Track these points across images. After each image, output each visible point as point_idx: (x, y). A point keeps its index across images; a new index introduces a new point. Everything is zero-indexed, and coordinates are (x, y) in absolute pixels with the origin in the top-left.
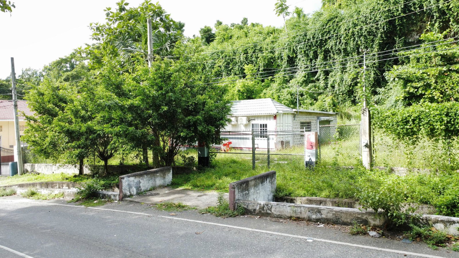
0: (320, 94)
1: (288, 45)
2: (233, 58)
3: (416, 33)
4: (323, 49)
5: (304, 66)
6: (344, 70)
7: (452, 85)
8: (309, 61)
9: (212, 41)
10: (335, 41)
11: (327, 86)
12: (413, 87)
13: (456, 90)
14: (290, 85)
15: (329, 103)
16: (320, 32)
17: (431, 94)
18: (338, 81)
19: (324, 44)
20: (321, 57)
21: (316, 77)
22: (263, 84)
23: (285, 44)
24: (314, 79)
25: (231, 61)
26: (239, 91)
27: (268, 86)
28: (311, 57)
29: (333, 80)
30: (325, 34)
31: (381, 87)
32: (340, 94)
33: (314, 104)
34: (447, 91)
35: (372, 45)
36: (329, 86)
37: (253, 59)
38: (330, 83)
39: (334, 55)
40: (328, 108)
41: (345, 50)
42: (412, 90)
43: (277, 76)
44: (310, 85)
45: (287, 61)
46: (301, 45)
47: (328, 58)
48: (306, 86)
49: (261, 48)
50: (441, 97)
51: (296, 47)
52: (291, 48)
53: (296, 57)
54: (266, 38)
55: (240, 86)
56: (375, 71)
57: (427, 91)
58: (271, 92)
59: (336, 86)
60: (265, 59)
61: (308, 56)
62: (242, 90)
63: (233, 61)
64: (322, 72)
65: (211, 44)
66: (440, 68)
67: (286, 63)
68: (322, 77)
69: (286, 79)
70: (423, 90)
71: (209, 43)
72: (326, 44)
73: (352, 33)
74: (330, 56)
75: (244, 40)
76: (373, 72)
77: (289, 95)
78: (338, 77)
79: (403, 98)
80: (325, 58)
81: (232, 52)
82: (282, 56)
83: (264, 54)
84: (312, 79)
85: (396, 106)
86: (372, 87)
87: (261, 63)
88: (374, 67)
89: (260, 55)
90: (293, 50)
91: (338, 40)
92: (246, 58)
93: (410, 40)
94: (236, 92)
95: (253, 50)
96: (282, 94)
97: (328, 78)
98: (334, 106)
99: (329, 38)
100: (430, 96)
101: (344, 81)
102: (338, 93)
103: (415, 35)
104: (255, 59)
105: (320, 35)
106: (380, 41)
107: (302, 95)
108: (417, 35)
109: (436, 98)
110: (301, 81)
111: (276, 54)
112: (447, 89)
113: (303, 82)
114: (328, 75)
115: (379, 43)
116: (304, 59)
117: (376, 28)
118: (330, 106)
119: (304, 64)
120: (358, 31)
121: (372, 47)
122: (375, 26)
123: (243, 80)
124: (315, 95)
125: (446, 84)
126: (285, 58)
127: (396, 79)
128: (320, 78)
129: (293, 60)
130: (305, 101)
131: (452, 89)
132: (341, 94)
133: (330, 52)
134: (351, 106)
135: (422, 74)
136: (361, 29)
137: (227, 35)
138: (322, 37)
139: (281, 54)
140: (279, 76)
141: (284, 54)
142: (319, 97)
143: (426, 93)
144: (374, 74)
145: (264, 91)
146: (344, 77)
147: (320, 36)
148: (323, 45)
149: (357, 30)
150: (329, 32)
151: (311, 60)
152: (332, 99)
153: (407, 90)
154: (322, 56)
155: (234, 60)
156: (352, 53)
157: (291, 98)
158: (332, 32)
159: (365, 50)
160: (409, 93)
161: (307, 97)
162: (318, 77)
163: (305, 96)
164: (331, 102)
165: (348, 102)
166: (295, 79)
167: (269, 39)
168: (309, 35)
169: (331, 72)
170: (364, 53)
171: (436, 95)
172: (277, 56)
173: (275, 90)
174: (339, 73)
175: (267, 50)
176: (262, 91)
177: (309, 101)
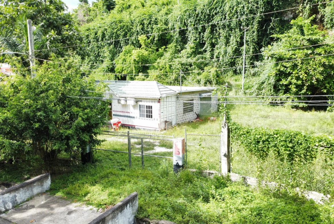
0: (206, 65)
1: (180, 18)
2: (130, 28)
3: (290, 12)
4: (210, 24)
5: (193, 38)
6: (227, 43)
7: (315, 67)
8: (198, 33)
9: (113, 9)
10: (221, 17)
11: (213, 57)
12: (283, 66)
13: (318, 71)
14: (180, 55)
15: (213, 74)
16: (208, 8)
17: (298, 73)
18: (223, 53)
19: (212, 19)
20: (208, 31)
21: (204, 49)
22: (157, 53)
23: (177, 17)
24: (202, 50)
25: (128, 31)
26: (135, 60)
27: (162, 56)
28: (200, 30)
29: (218, 52)
30: (213, 10)
31: (257, 61)
32: (223, 65)
33: (201, 74)
34: (311, 72)
35: (253, 22)
36: (215, 57)
37: (149, 30)
38: (216, 55)
39: (220, 29)
40: (212, 78)
41: (229, 26)
42: (282, 69)
43: (169, 46)
44: (198, 56)
45: (179, 33)
46: (191, 19)
47: (215, 32)
48: (194, 57)
49: (156, 19)
50: (306, 77)
51: (187, 20)
52: (182, 21)
53: (187, 30)
54: (161, 10)
55: (135, 56)
56: (254, 46)
57: (294, 70)
58: (164, 61)
59: (221, 58)
60: (159, 30)
61: (197, 29)
62: (137, 59)
63: (130, 31)
64: (209, 45)
65: (112, 11)
66: (306, 51)
67: (178, 34)
68: (209, 49)
69: (178, 49)
70: (291, 69)
71: (109, 10)
72: (213, 19)
73: (235, 11)
74: (216, 30)
75: (141, 10)
76: (252, 47)
77: (180, 65)
78: (222, 49)
79: (274, 75)
80: (212, 32)
81: (130, 22)
82: (174, 28)
83: (159, 26)
84: (200, 50)
85: (269, 80)
86: (251, 60)
87: (156, 34)
88: (253, 41)
89: (154, 26)
90: (185, 22)
91: (224, 17)
92: (142, 29)
93: (285, 19)
94: (132, 61)
95: (148, 21)
96: (174, 63)
97: (214, 50)
98: (218, 76)
99: (216, 14)
100: (297, 75)
101: (227, 54)
102: (222, 64)
103: (290, 14)
104: (151, 30)
105: (208, 10)
106: (260, 19)
107: (191, 65)
108: (291, 14)
109: (301, 77)
110: (190, 52)
111: (170, 25)
112: (311, 69)
113: (192, 53)
114: (214, 47)
115: (259, 21)
116: (193, 32)
117: (256, 7)
118: (214, 77)
119: (194, 37)
120: (240, 10)
121: (252, 24)
122: (256, 5)
123: (138, 50)
124: (202, 66)
125: (310, 66)
126: (178, 30)
127: (270, 58)
128: (208, 49)
129: (184, 32)
130: (194, 71)
131: (315, 69)
132: (225, 65)
133: (216, 26)
134: (233, 75)
135: (291, 55)
136: (243, 7)
137: (125, 5)
138: (210, 12)
139: (173, 26)
140: (172, 46)
141: (176, 26)
142: (205, 68)
143: (293, 72)
144: (253, 49)
145: (158, 60)
146: (228, 50)
147: (208, 12)
148: (210, 19)
149: (240, 8)
150: (216, 8)
151: (200, 33)
152: (216, 71)
153: (278, 68)
154: (210, 29)
155: (132, 30)
156: (235, 29)
157: (182, 67)
158: (218, 9)
159: (245, 27)
160: (279, 70)
161: (195, 68)
162: (205, 49)
163: (194, 67)
164: (215, 73)
165: (231, 72)
166: (185, 50)
167: (164, 11)
168: (199, 10)
169: (216, 44)
170: (245, 30)
171: (301, 74)
172: (170, 28)
173: (168, 59)
174: (224, 46)
175: (161, 21)
176: (156, 60)
177: (196, 71)
